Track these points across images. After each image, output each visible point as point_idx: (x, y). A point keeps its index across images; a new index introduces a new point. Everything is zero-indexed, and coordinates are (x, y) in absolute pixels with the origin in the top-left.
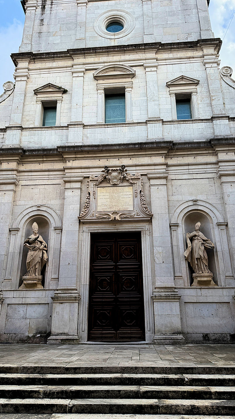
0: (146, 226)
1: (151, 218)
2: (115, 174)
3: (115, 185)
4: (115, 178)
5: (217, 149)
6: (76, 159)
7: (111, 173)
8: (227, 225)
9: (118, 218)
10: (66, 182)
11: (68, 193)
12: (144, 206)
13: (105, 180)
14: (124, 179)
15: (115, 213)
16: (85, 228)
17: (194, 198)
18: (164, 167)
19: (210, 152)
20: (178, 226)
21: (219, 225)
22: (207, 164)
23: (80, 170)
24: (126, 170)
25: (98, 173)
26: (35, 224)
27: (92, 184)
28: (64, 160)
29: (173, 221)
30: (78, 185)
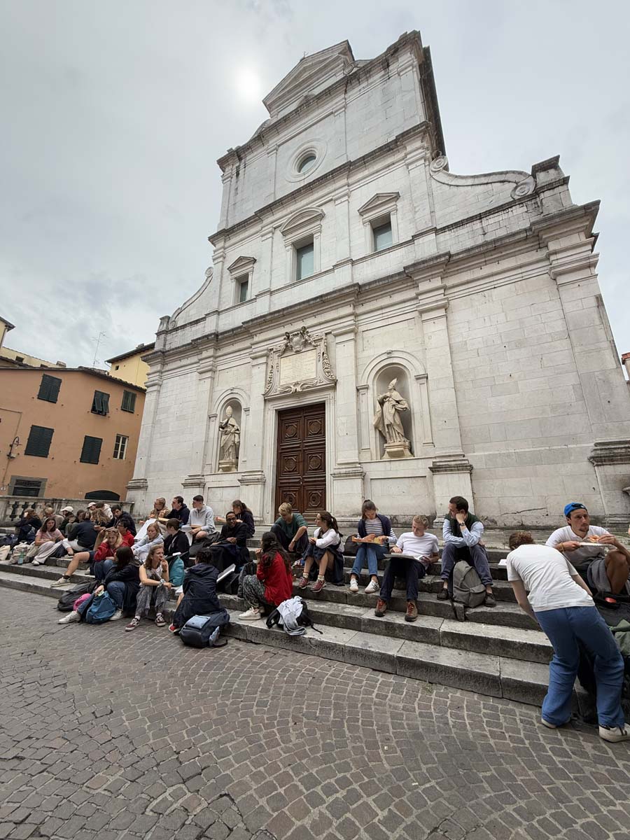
0: (331, 393)
1: (336, 384)
2: (296, 339)
3: (298, 352)
4: (297, 343)
6: (261, 332)
7: (292, 339)
8: (427, 378)
9: (299, 389)
12: (327, 370)
13: (288, 348)
14: (306, 343)
15: (296, 384)
16: (270, 406)
17: (389, 349)
18: (352, 317)
19: (409, 284)
20: (367, 388)
21: (418, 378)
22: (404, 302)
24: (308, 332)
25: (281, 343)
26: (229, 408)
27: (276, 356)
28: (252, 336)
29: (363, 383)
30: (263, 360)
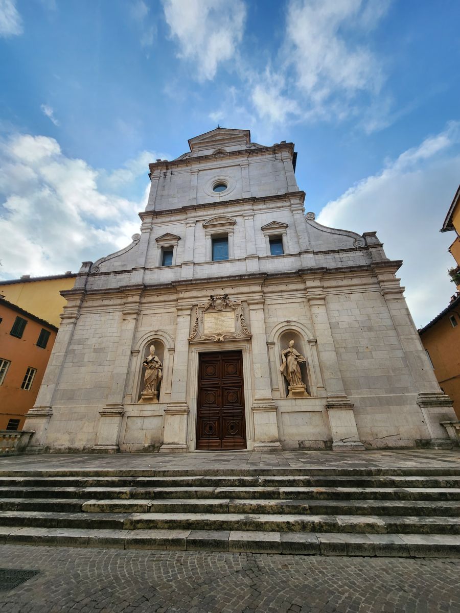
0: (246, 345)
1: (251, 338)
2: (219, 302)
3: (219, 311)
4: (219, 305)
5: (304, 278)
6: (186, 291)
7: (215, 301)
8: (316, 342)
9: (221, 338)
10: (178, 310)
11: (181, 319)
12: (245, 328)
13: (211, 307)
14: (227, 306)
15: (219, 335)
16: (194, 348)
17: (287, 319)
18: (261, 294)
19: (299, 280)
20: (274, 344)
21: (310, 341)
22: (297, 290)
23: (190, 300)
24: (228, 298)
25: (205, 302)
26: (152, 348)
27: (200, 311)
28: (177, 292)
29: (270, 340)
30: (188, 312)
